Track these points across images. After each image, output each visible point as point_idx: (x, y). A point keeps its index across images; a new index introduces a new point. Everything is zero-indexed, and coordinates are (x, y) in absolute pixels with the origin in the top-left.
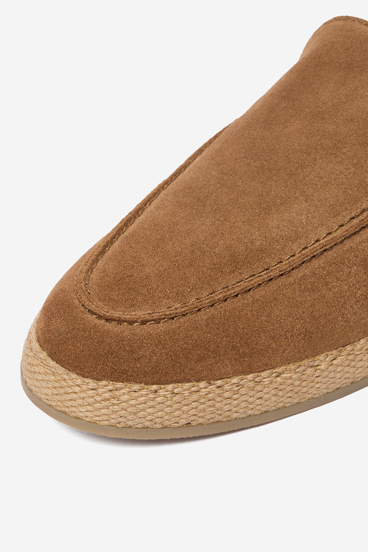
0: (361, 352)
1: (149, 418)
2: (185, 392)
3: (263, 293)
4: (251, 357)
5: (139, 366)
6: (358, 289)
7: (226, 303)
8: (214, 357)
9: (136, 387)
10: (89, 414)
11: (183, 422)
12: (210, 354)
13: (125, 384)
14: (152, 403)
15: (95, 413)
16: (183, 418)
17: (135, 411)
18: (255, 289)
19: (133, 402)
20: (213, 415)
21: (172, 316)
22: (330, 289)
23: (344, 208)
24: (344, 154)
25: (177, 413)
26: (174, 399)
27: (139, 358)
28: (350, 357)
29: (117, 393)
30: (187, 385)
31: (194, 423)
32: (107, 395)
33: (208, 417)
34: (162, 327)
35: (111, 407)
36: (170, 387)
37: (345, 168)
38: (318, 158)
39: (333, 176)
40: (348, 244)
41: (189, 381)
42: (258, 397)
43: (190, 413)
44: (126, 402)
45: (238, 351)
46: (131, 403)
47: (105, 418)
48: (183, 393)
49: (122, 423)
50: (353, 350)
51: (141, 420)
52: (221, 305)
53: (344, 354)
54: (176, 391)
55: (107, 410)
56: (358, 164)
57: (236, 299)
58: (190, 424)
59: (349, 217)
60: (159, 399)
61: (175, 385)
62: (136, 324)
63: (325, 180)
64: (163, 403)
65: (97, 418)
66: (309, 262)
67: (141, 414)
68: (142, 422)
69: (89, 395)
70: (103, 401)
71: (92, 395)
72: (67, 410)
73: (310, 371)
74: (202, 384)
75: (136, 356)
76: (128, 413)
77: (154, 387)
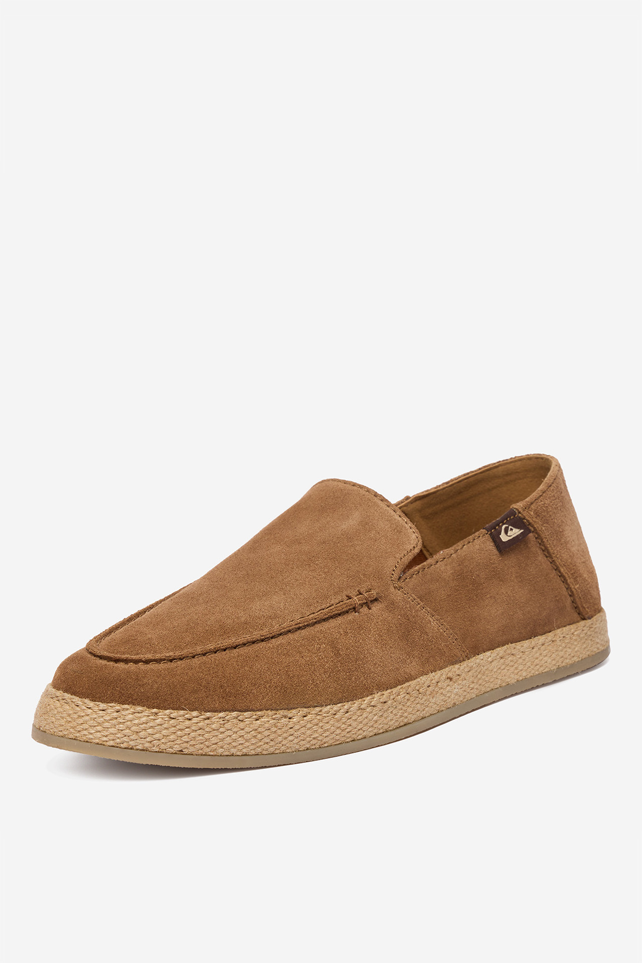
0: (328, 715)
1: (148, 739)
2: (180, 718)
3: (246, 651)
4: (235, 697)
5: (142, 690)
6: (326, 662)
7: (216, 655)
8: (205, 692)
9: (139, 708)
10: (99, 735)
11: (177, 748)
12: (201, 688)
13: (131, 705)
14: (151, 724)
15: (103, 734)
16: (176, 744)
17: (137, 730)
18: (240, 648)
19: (136, 722)
20: (202, 746)
21: (171, 658)
22: (302, 657)
23: (315, 601)
24: (317, 564)
25: (172, 737)
26: (171, 722)
27: (143, 684)
28: (318, 717)
29: (124, 713)
30: (182, 712)
31: (186, 751)
32: (115, 714)
33: (198, 747)
34: (162, 666)
35: (117, 726)
36: (167, 712)
37: (317, 575)
38: (295, 568)
39: (307, 580)
40: (318, 627)
41: (183, 709)
42: (240, 735)
43: (183, 739)
44: (131, 721)
45: (225, 690)
46: (134, 722)
47: (111, 738)
48: (178, 718)
49: (125, 744)
50: (321, 711)
51: (142, 741)
52: (212, 655)
53: (313, 712)
54: (172, 716)
55: (113, 729)
56: (328, 572)
57: (225, 653)
58: (183, 751)
59: (319, 608)
60: (158, 721)
61: (172, 711)
62: (140, 664)
63: (301, 581)
64: (161, 725)
65: (105, 739)
66: (286, 634)
67: (142, 734)
68: (143, 742)
69: (99, 715)
70: (111, 720)
71: (102, 715)
72: (78, 735)
73: (284, 720)
74: (195, 713)
75: (140, 683)
76: (131, 732)
77: (155, 710)
